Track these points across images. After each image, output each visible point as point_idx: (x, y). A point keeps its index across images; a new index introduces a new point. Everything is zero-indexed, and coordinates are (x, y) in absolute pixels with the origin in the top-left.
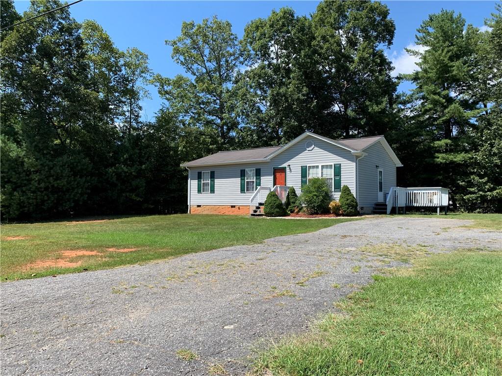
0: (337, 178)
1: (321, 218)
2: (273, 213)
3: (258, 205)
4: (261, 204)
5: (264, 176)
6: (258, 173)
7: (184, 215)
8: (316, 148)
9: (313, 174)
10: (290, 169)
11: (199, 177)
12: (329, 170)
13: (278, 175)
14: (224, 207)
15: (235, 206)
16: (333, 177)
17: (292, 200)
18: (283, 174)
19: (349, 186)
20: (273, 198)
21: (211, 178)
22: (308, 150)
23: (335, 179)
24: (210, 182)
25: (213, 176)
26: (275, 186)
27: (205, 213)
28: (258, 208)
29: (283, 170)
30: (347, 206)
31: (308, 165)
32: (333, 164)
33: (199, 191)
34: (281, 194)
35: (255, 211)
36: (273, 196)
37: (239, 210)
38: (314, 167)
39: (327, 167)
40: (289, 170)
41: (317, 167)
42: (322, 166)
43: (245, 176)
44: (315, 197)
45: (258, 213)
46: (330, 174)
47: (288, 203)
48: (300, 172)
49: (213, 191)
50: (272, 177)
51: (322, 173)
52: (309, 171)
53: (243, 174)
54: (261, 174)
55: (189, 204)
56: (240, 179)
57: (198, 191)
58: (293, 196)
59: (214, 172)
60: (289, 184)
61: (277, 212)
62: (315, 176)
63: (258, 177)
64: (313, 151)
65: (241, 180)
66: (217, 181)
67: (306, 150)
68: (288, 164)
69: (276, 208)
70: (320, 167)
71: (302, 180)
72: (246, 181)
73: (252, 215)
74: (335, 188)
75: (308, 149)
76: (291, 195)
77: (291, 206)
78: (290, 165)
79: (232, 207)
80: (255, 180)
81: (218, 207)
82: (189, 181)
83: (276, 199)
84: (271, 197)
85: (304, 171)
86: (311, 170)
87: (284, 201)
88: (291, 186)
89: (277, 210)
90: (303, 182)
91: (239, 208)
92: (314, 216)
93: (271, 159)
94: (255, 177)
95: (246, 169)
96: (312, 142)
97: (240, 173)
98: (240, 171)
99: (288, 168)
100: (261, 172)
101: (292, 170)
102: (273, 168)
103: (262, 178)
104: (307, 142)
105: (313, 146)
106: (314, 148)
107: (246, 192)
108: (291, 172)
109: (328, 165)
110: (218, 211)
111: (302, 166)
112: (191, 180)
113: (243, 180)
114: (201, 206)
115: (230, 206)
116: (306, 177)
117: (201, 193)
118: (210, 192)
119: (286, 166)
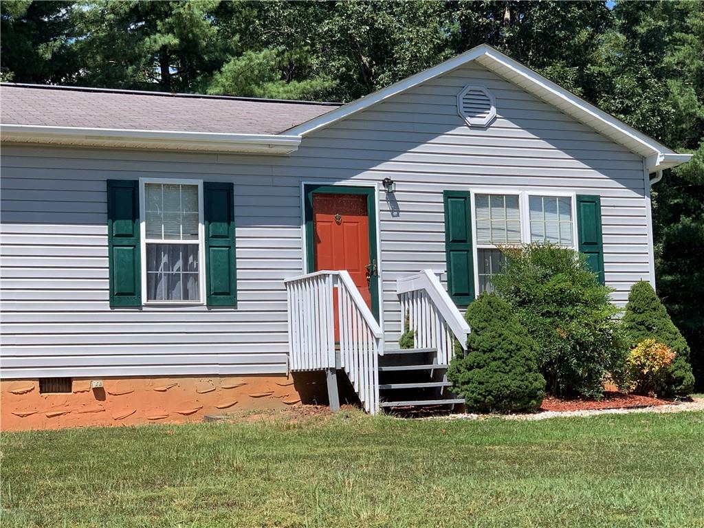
0: (591, 252)
5: (254, 221)
6: (220, 208)
8: (501, 122)
9: (490, 232)
10: (392, 199)
13: (324, 222)
16: (576, 248)
18: (359, 223)
22: (473, 127)
31: (473, 191)
32: (572, 194)
37: (97, 405)
38: (497, 200)
39: (550, 203)
40: (387, 206)
41: (513, 201)
42: (533, 199)
43: (135, 216)
48: (442, 216)
51: (532, 227)
52: (478, 214)
54: (237, 211)
56: (105, 229)
60: (391, 269)
62: (504, 242)
63: (222, 227)
64: (489, 132)
65: (112, 235)
67: (462, 123)
70: (524, 203)
71: (448, 252)
72: (144, 241)
75: (471, 121)
78: (387, 183)
80: (201, 241)
85: (458, 214)
86: (488, 213)
91: (99, 393)
94: (201, 228)
95: (143, 181)
96: (486, 92)
97: (103, 197)
98: (104, 187)
99: (384, 195)
100: (237, 201)
101: (402, 207)
102: (305, 185)
103: (239, 231)
104: (466, 91)
105: (493, 111)
106: (496, 118)
107: (144, 300)
108: (398, 215)
109: (554, 198)
111: (445, 192)
113: (122, 234)
115: (36, 383)
116: (467, 239)
119: (375, 184)
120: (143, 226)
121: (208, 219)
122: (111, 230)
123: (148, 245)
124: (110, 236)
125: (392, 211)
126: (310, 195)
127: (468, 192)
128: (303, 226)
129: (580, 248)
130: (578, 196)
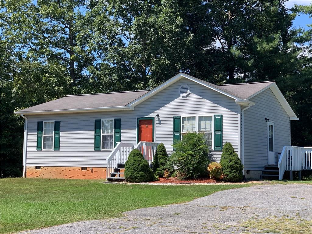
0: (218, 133)
1: (197, 184)
2: (136, 178)
3: (116, 167)
4: (120, 166)
5: (124, 129)
6: (118, 125)
7: (17, 179)
8: (192, 94)
9: (187, 128)
10: (159, 120)
11: (40, 128)
12: (208, 123)
13: (143, 127)
14: (71, 169)
15: (86, 168)
16: (213, 132)
17: (161, 161)
18: (150, 127)
19: (232, 144)
20: (137, 158)
21: (55, 130)
22: (183, 97)
23: (215, 134)
24: (53, 135)
25: (58, 127)
26: (140, 142)
27: (45, 177)
28: (117, 170)
29: (151, 121)
30: (229, 170)
31: (182, 116)
32: (213, 115)
33: (39, 147)
34: (148, 152)
35: (113, 175)
36: (137, 155)
37: (91, 174)
38: (189, 118)
40: (158, 122)
41: (194, 118)
42: (200, 117)
43: (100, 128)
44: (190, 157)
45: (116, 178)
46: (209, 127)
47: (156, 165)
48: (172, 124)
49: (57, 147)
50: (136, 130)
51: (199, 126)
52: (183, 123)
53: (98, 126)
54: (122, 126)
55: (24, 164)
56: (94, 132)
57: (37, 147)
58: (163, 155)
59: (60, 121)
60: (158, 140)
61: (141, 176)
62: (191, 130)
63: (117, 130)
64: (188, 98)
66: (63, 135)
67: (180, 96)
68: (156, 114)
69: (140, 171)
70: (197, 119)
71: (174, 135)
72: (102, 134)
73: (109, 180)
74: (215, 147)
75: (182, 95)
76: (160, 155)
77: (160, 169)
78: (158, 116)
79: (84, 168)
80: (113, 134)
81: (64, 168)
82: (25, 133)
83: (140, 159)
84: (134, 156)
85: (177, 123)
86: (186, 122)
87: (151, 162)
88: (160, 142)
89: (142, 173)
90: (176, 138)
91: (92, 171)
92: (189, 181)
93: (135, 107)
94: (114, 130)
95: (102, 119)
96: (187, 86)
97: (94, 124)
98: (94, 121)
99: (157, 119)
100: (122, 123)
101: (162, 122)
102: (138, 118)
103: (122, 131)
104: (181, 86)
105: (189, 91)
106: (190, 94)
107: (101, 149)
108: (161, 125)
109: (207, 117)
110: (64, 174)
111: (174, 117)
112: (27, 132)
113: (97, 133)
114: (41, 167)
115: (81, 168)
116: (179, 131)
117: (41, 150)
118: (53, 149)
119: (155, 116)
120: (101, 130)
121: (115, 128)
122: (95, 132)
124: (95, 133)
125: (159, 124)
126: (138, 120)
127: (180, 117)
128: (137, 129)
129: (214, 132)
130: (215, 116)
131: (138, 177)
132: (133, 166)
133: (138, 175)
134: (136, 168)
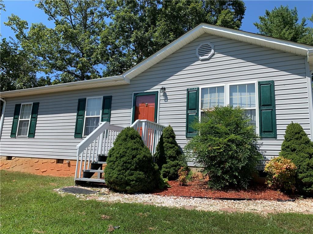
0: (266, 110)
2: (127, 183)
3: (96, 160)
6: (107, 105)
8: (217, 55)
10: (165, 95)
11: (16, 111)
12: (246, 96)
13: (142, 106)
14: (45, 161)
15: (63, 160)
16: (257, 108)
17: (169, 152)
18: (152, 105)
20: (130, 144)
21: (32, 114)
22: (203, 60)
24: (30, 119)
25: (35, 111)
26: (137, 121)
27: (16, 170)
29: (153, 97)
31: (201, 87)
32: (256, 82)
33: (13, 134)
34: (148, 138)
35: (88, 174)
36: (132, 138)
37: (68, 168)
38: (213, 90)
39: (242, 88)
40: (163, 98)
41: (221, 89)
42: (232, 87)
43: (84, 109)
46: (249, 101)
47: (161, 158)
48: (185, 100)
49: (32, 134)
50: (131, 111)
51: (231, 100)
52: (202, 97)
53: (81, 106)
54: (112, 105)
56: (76, 114)
57: (12, 134)
58: (172, 143)
59: (39, 103)
60: (164, 121)
61: (138, 180)
63: (106, 111)
64: (211, 61)
65: (78, 115)
66: (41, 118)
67: (198, 60)
68: (161, 87)
69: (136, 169)
70: (227, 89)
71: (187, 114)
72: (85, 117)
74: (261, 132)
75: (201, 58)
76: (168, 142)
77: (168, 165)
79: (60, 161)
80: (100, 116)
81: (37, 160)
82: (2, 118)
83: (137, 146)
84: (125, 140)
85: (193, 98)
86: (207, 96)
87: (153, 151)
88: (166, 125)
89: (140, 174)
90: (190, 120)
91: (69, 164)
93: (131, 80)
94: (101, 111)
95: (87, 98)
96: (209, 44)
97: (77, 104)
98: (77, 101)
99: (162, 94)
100: (113, 102)
101: (169, 97)
102: (134, 94)
103: (112, 112)
104: (200, 46)
105: (212, 51)
106: (214, 54)
107: (83, 136)
108: (167, 101)
109: (245, 85)
110: (36, 167)
111: (188, 90)
112: (4, 117)
113: (80, 116)
114: (13, 158)
115: (56, 160)
116: (196, 108)
117: (15, 137)
118: (27, 136)
119: (159, 90)
120: (86, 112)
121: (103, 109)
123: (86, 118)
125: (165, 100)
126: (135, 97)
127: (198, 88)
128: (132, 109)
129: (259, 108)
130: (259, 83)
131: (132, 183)
132: (122, 159)
133: (131, 178)
134: (129, 163)
